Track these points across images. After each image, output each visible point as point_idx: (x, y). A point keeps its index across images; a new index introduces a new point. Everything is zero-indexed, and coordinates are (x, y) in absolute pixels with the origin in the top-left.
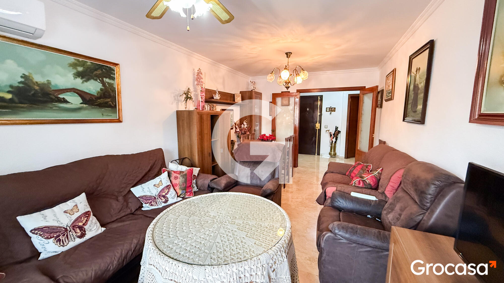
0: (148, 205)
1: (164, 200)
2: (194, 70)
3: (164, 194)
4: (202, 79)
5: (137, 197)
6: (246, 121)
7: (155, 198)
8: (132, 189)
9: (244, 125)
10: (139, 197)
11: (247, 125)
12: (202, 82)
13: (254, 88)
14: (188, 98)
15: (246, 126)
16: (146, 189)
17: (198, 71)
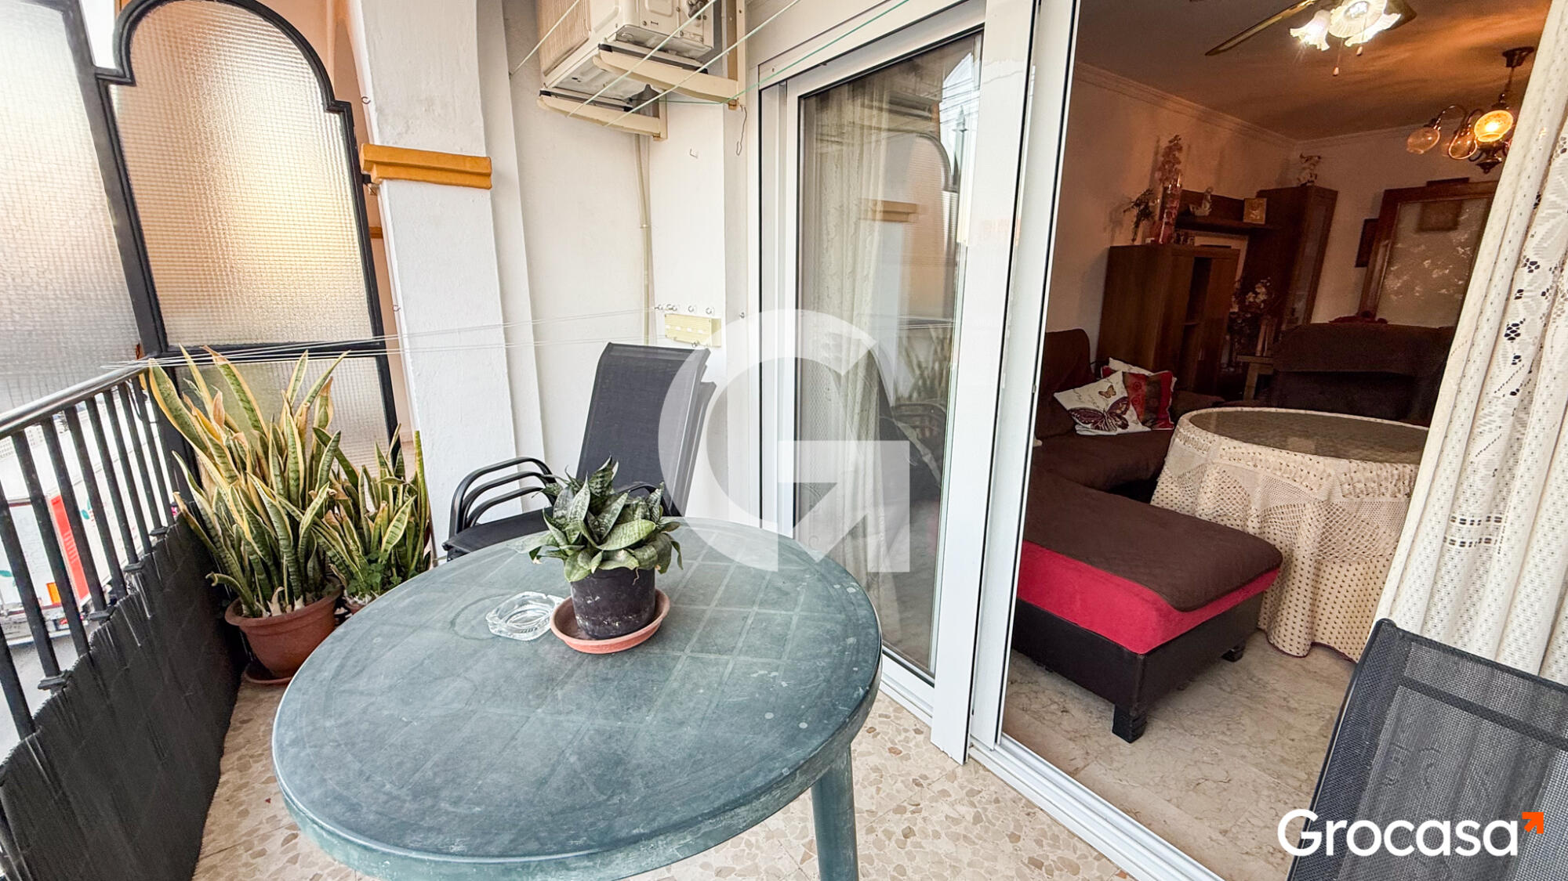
0: (1089, 426)
1: (1120, 423)
2: (1158, 141)
3: (1118, 412)
4: (1179, 163)
5: (1068, 407)
6: (1269, 281)
7: (1103, 416)
8: (1056, 395)
9: (1257, 294)
10: (1072, 410)
11: (1269, 293)
12: (1177, 172)
13: (1313, 179)
14: (1145, 214)
15: (1262, 297)
16: (1085, 397)
17: (1170, 142)
